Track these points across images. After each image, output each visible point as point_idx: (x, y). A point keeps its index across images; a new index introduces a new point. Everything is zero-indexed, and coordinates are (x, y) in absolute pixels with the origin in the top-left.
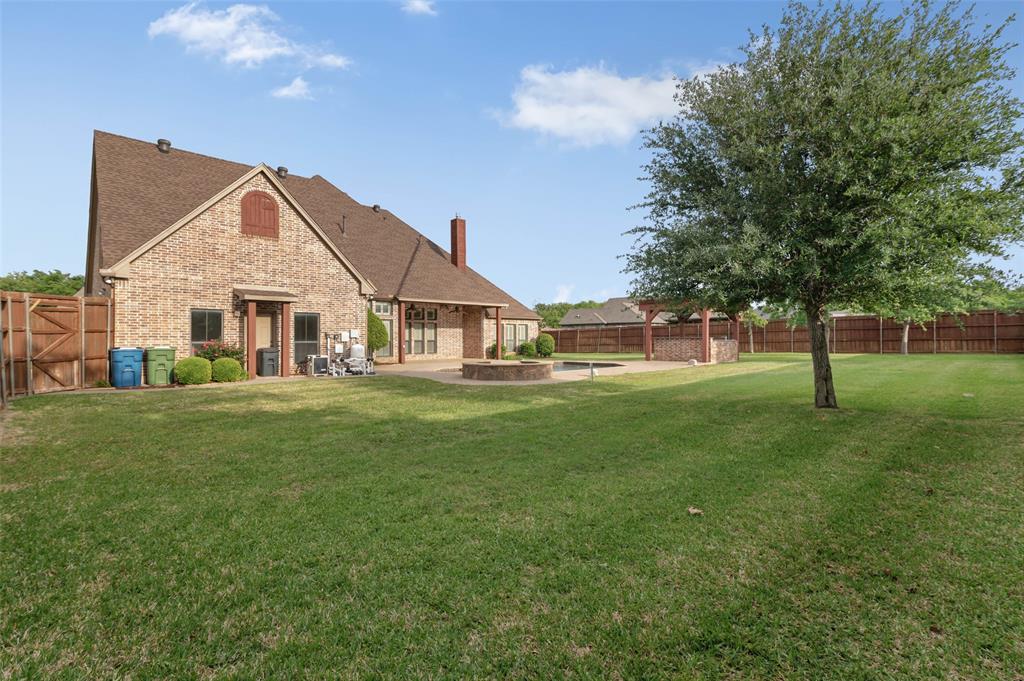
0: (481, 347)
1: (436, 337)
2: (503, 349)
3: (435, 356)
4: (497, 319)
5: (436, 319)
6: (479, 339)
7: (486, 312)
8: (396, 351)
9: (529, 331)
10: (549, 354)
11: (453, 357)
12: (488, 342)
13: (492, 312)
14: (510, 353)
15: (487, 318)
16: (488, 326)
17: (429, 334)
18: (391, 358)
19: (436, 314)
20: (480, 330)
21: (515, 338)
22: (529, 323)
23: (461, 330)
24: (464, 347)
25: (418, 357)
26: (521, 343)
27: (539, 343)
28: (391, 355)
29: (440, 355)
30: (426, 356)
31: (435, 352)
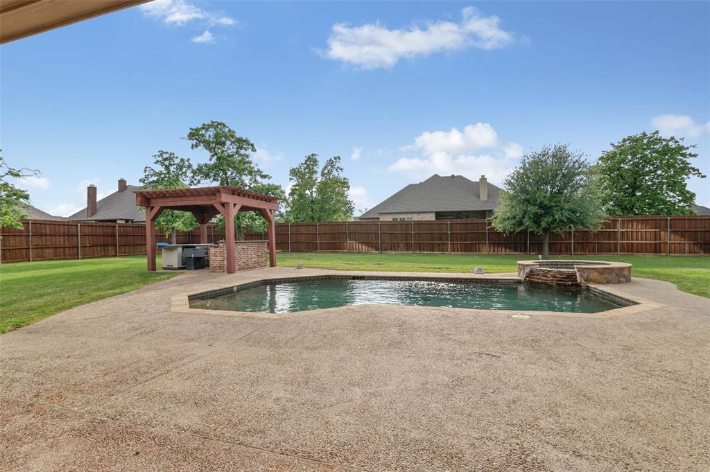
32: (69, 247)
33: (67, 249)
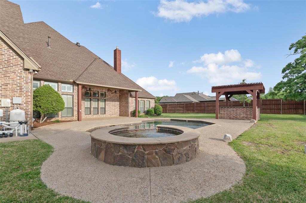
0: (128, 111)
1: (105, 106)
2: (139, 112)
3: (104, 115)
4: (136, 97)
5: (105, 97)
6: (127, 107)
7: (131, 94)
8: (76, 113)
9: (151, 104)
10: (160, 114)
11: (114, 116)
12: (131, 109)
13: (133, 94)
14: (142, 114)
15: (131, 97)
16: (131, 101)
17: (101, 104)
18: (72, 118)
19: (105, 94)
20: (127, 103)
21: (144, 107)
22: (151, 100)
23: (118, 103)
24: (120, 111)
25: (95, 116)
26: (147, 109)
27: (156, 110)
28: (73, 116)
29: (107, 115)
30: (100, 116)
31: (105, 113)
32: (277, 109)
33: (276, 110)
